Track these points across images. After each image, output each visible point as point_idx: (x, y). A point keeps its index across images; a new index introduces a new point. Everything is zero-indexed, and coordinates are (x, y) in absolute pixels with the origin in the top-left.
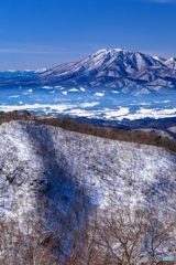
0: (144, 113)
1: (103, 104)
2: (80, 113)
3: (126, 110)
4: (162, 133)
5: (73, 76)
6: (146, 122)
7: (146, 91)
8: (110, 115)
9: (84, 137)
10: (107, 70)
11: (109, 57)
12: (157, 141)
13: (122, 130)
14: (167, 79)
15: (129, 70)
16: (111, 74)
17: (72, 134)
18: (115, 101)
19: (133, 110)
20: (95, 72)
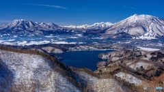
0: (32, 43)
1: (17, 40)
2: (8, 43)
3: (26, 42)
4: (39, 50)
5: (5, 29)
6: (33, 46)
7: (33, 35)
8: (19, 44)
9: (10, 52)
10: (18, 27)
11: (18, 23)
12: (38, 53)
13: (24, 49)
14: (41, 30)
15: (26, 27)
16: (19, 29)
17: (4, 51)
18: (21, 39)
19: (28, 42)
20: (13, 28)
